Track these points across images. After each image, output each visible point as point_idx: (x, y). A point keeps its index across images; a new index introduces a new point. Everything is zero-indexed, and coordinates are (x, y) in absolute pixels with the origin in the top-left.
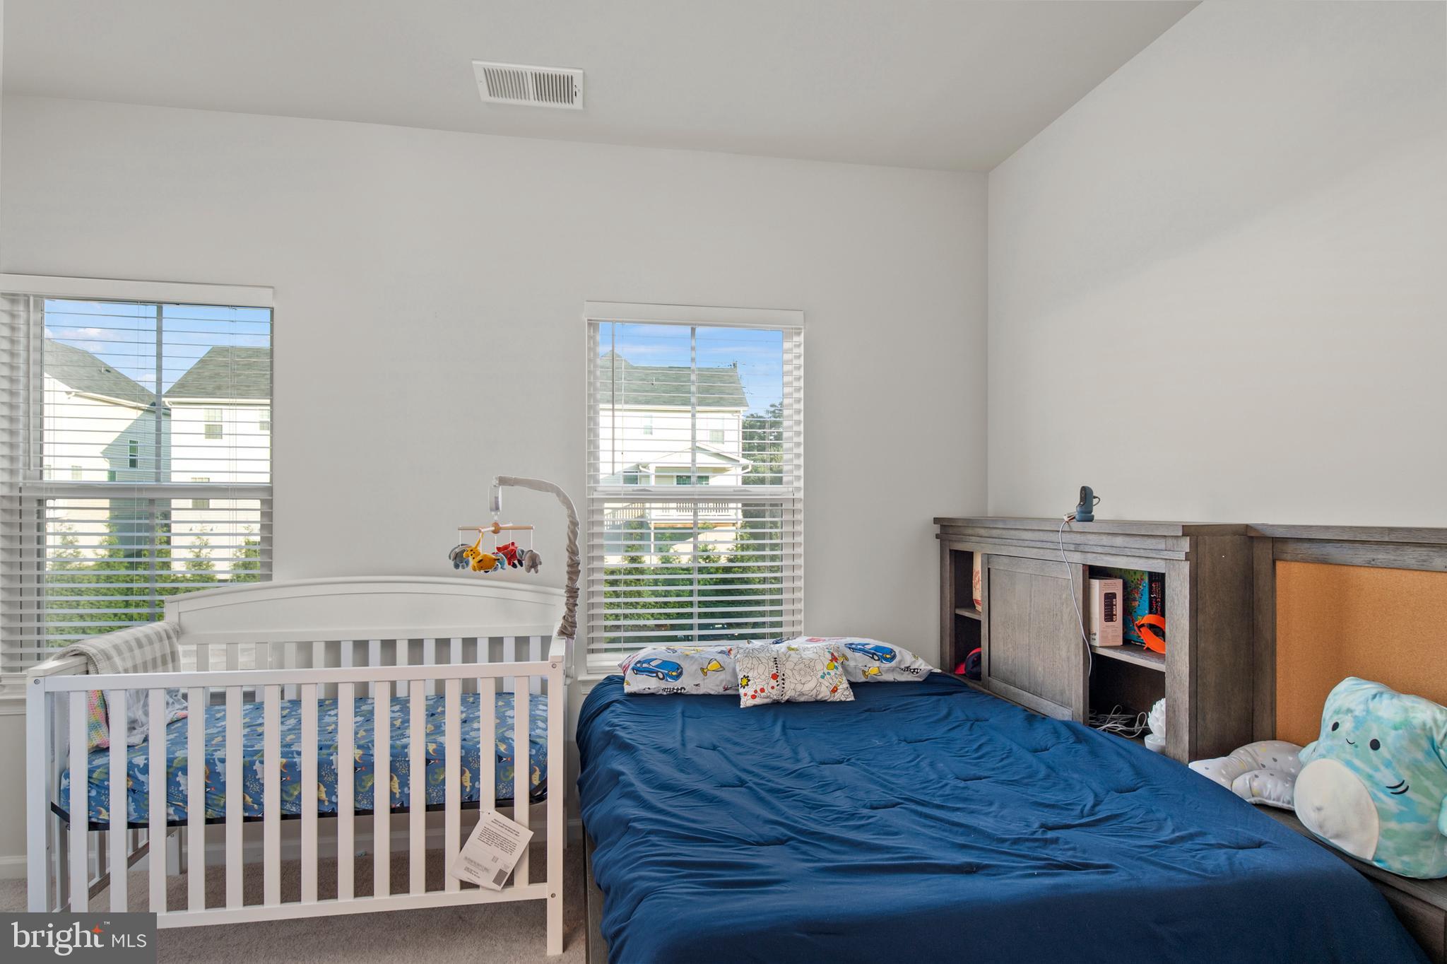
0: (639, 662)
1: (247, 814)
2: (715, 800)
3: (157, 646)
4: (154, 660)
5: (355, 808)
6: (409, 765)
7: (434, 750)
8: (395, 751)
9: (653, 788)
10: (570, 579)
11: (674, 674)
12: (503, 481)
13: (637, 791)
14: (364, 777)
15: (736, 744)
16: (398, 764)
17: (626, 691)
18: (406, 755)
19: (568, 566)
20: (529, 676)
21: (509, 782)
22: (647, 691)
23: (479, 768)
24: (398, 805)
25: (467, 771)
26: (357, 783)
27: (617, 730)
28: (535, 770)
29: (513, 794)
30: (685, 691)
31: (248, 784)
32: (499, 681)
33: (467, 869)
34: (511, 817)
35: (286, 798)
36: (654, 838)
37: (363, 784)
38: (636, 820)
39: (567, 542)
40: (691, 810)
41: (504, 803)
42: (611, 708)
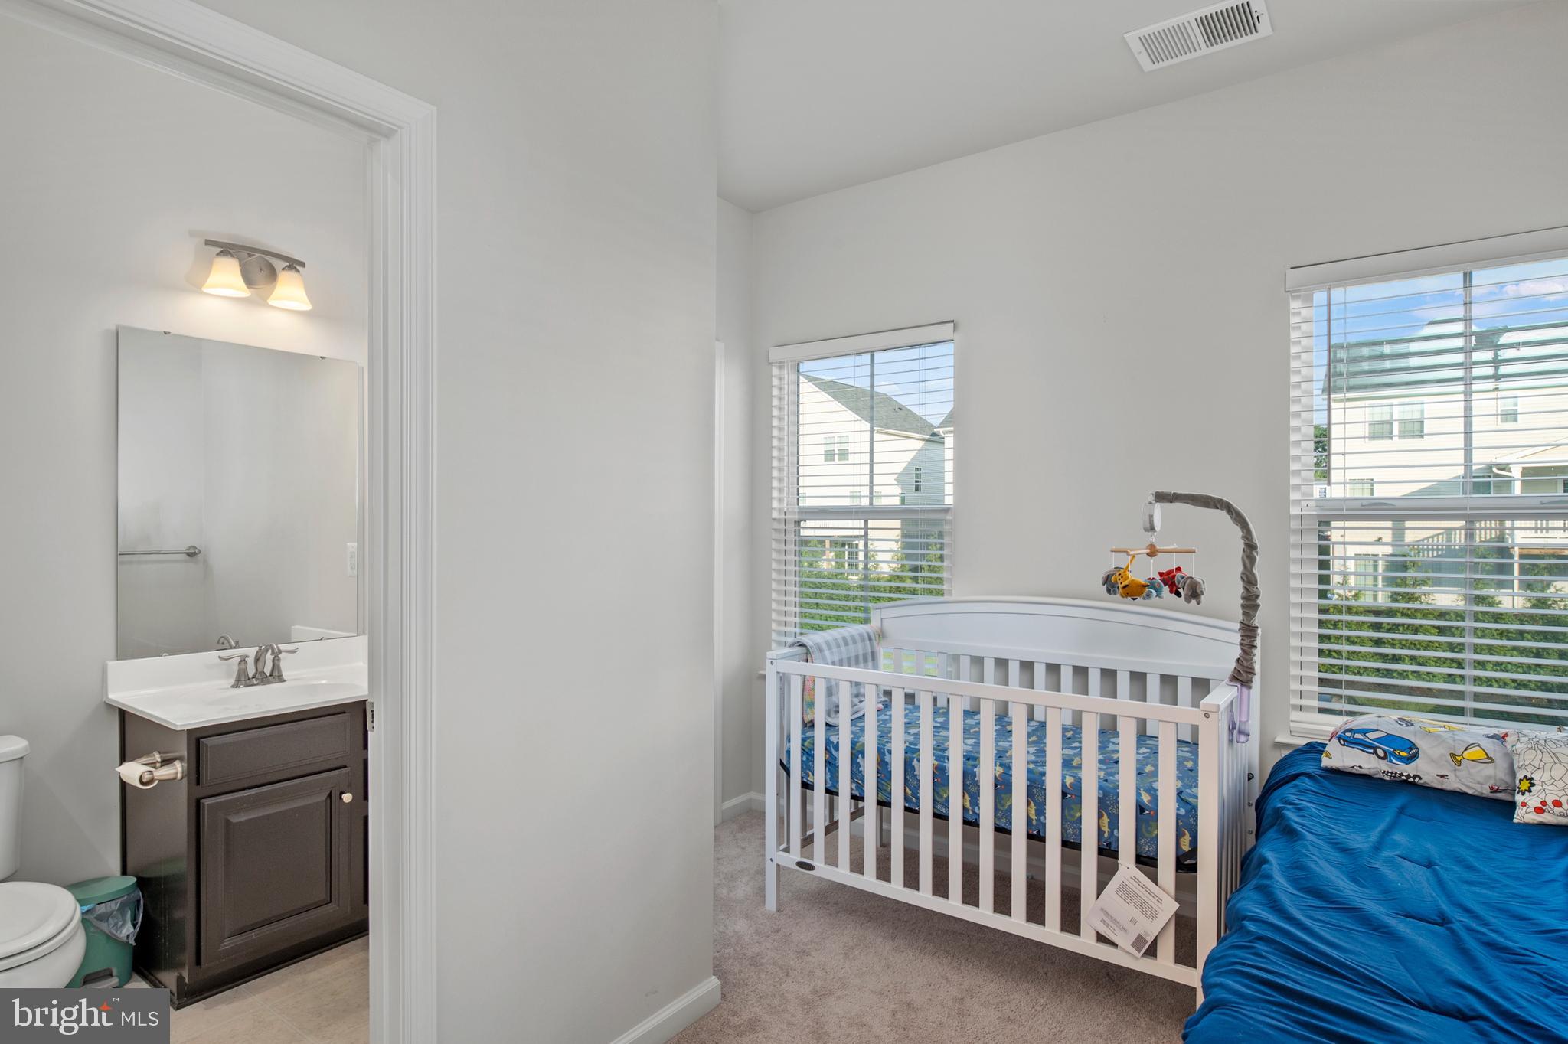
0: (1350, 730)
1: (907, 805)
2: (1382, 930)
3: (860, 645)
4: (857, 657)
5: (995, 824)
6: (1045, 794)
7: (1071, 784)
8: (1032, 776)
9: (1300, 890)
10: (1245, 613)
11: (1403, 754)
12: (1161, 497)
13: (1271, 887)
14: (1003, 796)
15: (1470, 868)
16: (1034, 790)
17: (1323, 764)
18: (1043, 783)
19: (1243, 598)
20: (1177, 723)
21: (1152, 839)
22: (1356, 770)
23: (1118, 815)
24: (1035, 832)
25: (1105, 815)
26: (997, 800)
27: (1288, 810)
28: (1184, 834)
29: (1157, 854)
30: (1421, 782)
31: (908, 777)
32: (1142, 723)
33: (1103, 921)
34: (1155, 880)
35: (937, 798)
36: (1260, 946)
37: (1002, 802)
38: (1254, 920)
39: (1241, 568)
40: (1336, 930)
41: (1146, 861)
42: (1296, 782)
